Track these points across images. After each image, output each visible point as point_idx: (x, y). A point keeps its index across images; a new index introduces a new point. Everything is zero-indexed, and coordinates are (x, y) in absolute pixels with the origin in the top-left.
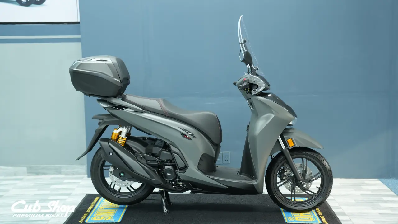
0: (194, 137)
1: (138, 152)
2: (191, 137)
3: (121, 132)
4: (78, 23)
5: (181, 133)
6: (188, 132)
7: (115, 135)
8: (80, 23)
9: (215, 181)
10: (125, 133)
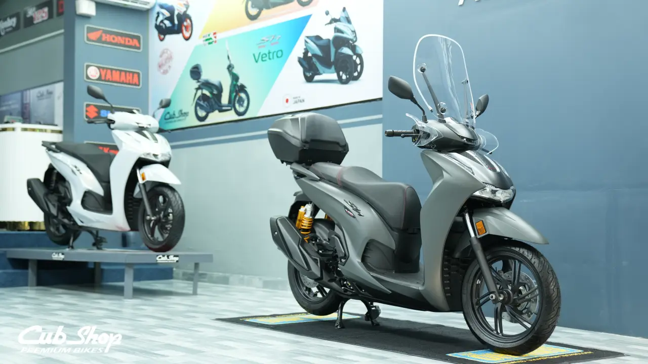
0: (360, 215)
1: (321, 238)
2: (356, 214)
3: (306, 210)
4: (381, 99)
5: (346, 208)
6: (352, 207)
7: (301, 215)
8: (383, 99)
9: (374, 280)
10: (310, 212)
